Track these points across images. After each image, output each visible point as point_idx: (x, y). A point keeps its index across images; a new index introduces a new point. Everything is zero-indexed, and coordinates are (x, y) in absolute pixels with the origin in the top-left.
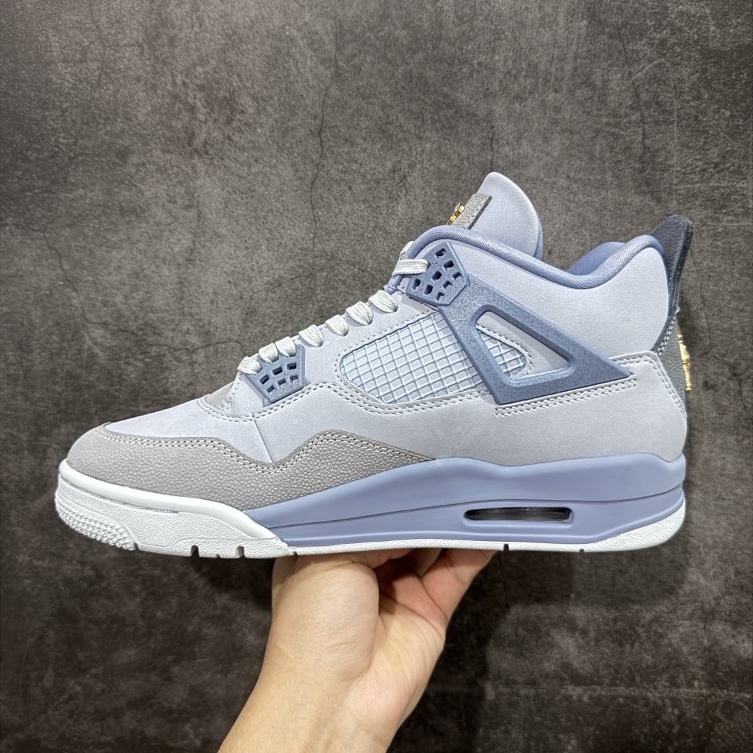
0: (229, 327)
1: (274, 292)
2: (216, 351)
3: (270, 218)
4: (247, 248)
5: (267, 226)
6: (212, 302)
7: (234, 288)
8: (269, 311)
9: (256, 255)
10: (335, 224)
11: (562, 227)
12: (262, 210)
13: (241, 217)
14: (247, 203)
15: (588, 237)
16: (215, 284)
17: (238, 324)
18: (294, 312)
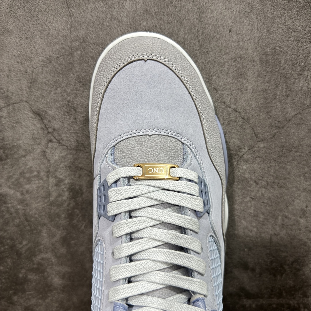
0: (20, 92)
1: (47, 67)
2: (14, 109)
3: (40, 16)
4: (27, 38)
5: (39, 22)
6: (8, 76)
7: (21, 66)
8: (45, 80)
9: (33, 43)
10: (84, 17)
11: (237, 13)
12: (35, 11)
13: (21, 17)
14: (24, 7)
15: (256, 20)
16: (9, 64)
17: (26, 90)
18: (61, 79)
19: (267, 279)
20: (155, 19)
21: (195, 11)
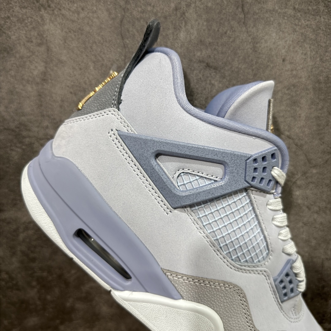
19: (318, 304)
20: (209, 50)
21: (248, 41)
